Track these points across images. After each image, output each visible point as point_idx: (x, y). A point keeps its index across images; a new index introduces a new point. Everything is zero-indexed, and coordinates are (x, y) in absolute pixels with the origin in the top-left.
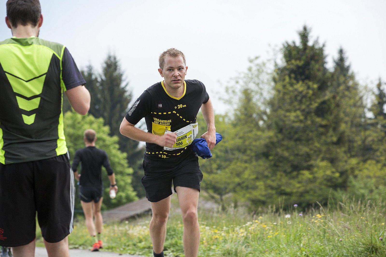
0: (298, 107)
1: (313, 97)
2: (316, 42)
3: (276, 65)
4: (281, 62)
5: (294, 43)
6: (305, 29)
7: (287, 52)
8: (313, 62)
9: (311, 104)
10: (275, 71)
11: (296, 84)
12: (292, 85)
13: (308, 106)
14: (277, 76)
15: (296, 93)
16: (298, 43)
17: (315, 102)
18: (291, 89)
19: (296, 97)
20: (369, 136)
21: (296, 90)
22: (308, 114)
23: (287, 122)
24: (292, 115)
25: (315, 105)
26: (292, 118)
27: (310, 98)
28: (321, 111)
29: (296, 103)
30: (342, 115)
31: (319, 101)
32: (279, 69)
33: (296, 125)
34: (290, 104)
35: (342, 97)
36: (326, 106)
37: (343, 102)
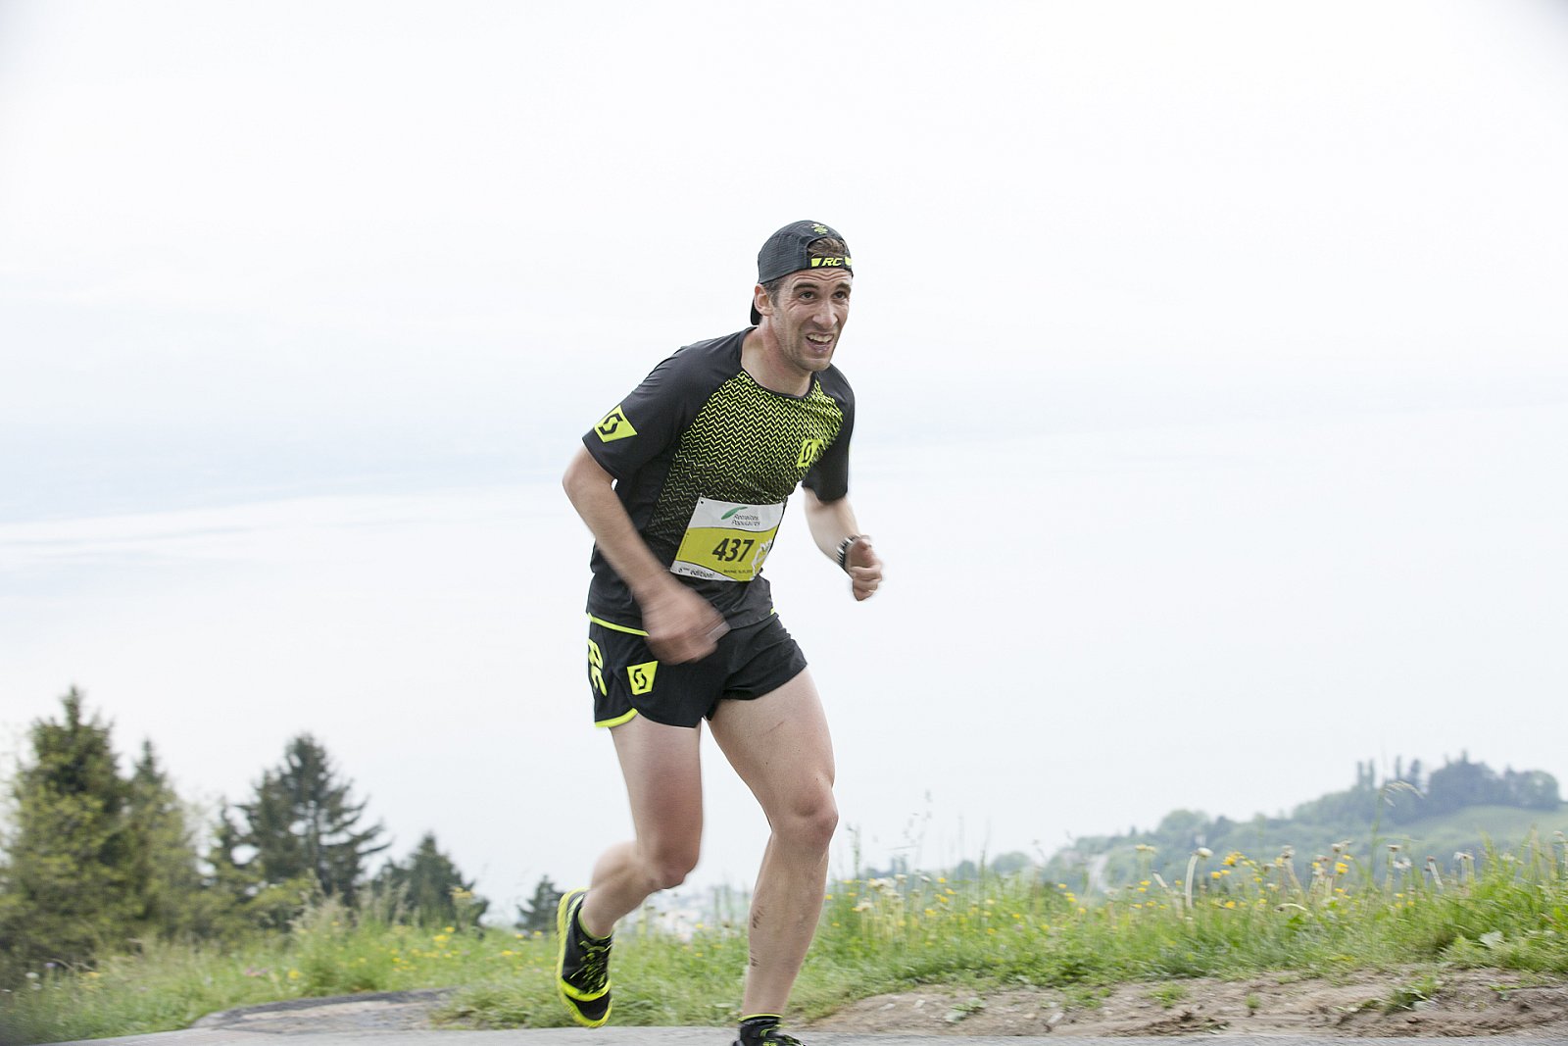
0: (64, 847)
1: (95, 826)
2: (96, 718)
3: (20, 764)
4: (29, 758)
5: (52, 719)
6: (74, 692)
7: (40, 739)
8: (91, 758)
9: (89, 841)
10: (18, 776)
11: (59, 801)
12: (51, 802)
13: (85, 844)
14: (21, 787)
15: (60, 819)
16: (61, 719)
17: (99, 836)
18: (49, 810)
19: (60, 825)
20: (208, 902)
21: (60, 812)
22: (84, 860)
23: (45, 878)
24: (55, 864)
25: (98, 842)
26: (55, 869)
27: (87, 827)
28: (110, 854)
29: (61, 839)
30: (151, 863)
31: (107, 834)
32: (25, 773)
33: (62, 882)
34: (50, 841)
35: (150, 827)
36: (118, 844)
37: (153, 835)
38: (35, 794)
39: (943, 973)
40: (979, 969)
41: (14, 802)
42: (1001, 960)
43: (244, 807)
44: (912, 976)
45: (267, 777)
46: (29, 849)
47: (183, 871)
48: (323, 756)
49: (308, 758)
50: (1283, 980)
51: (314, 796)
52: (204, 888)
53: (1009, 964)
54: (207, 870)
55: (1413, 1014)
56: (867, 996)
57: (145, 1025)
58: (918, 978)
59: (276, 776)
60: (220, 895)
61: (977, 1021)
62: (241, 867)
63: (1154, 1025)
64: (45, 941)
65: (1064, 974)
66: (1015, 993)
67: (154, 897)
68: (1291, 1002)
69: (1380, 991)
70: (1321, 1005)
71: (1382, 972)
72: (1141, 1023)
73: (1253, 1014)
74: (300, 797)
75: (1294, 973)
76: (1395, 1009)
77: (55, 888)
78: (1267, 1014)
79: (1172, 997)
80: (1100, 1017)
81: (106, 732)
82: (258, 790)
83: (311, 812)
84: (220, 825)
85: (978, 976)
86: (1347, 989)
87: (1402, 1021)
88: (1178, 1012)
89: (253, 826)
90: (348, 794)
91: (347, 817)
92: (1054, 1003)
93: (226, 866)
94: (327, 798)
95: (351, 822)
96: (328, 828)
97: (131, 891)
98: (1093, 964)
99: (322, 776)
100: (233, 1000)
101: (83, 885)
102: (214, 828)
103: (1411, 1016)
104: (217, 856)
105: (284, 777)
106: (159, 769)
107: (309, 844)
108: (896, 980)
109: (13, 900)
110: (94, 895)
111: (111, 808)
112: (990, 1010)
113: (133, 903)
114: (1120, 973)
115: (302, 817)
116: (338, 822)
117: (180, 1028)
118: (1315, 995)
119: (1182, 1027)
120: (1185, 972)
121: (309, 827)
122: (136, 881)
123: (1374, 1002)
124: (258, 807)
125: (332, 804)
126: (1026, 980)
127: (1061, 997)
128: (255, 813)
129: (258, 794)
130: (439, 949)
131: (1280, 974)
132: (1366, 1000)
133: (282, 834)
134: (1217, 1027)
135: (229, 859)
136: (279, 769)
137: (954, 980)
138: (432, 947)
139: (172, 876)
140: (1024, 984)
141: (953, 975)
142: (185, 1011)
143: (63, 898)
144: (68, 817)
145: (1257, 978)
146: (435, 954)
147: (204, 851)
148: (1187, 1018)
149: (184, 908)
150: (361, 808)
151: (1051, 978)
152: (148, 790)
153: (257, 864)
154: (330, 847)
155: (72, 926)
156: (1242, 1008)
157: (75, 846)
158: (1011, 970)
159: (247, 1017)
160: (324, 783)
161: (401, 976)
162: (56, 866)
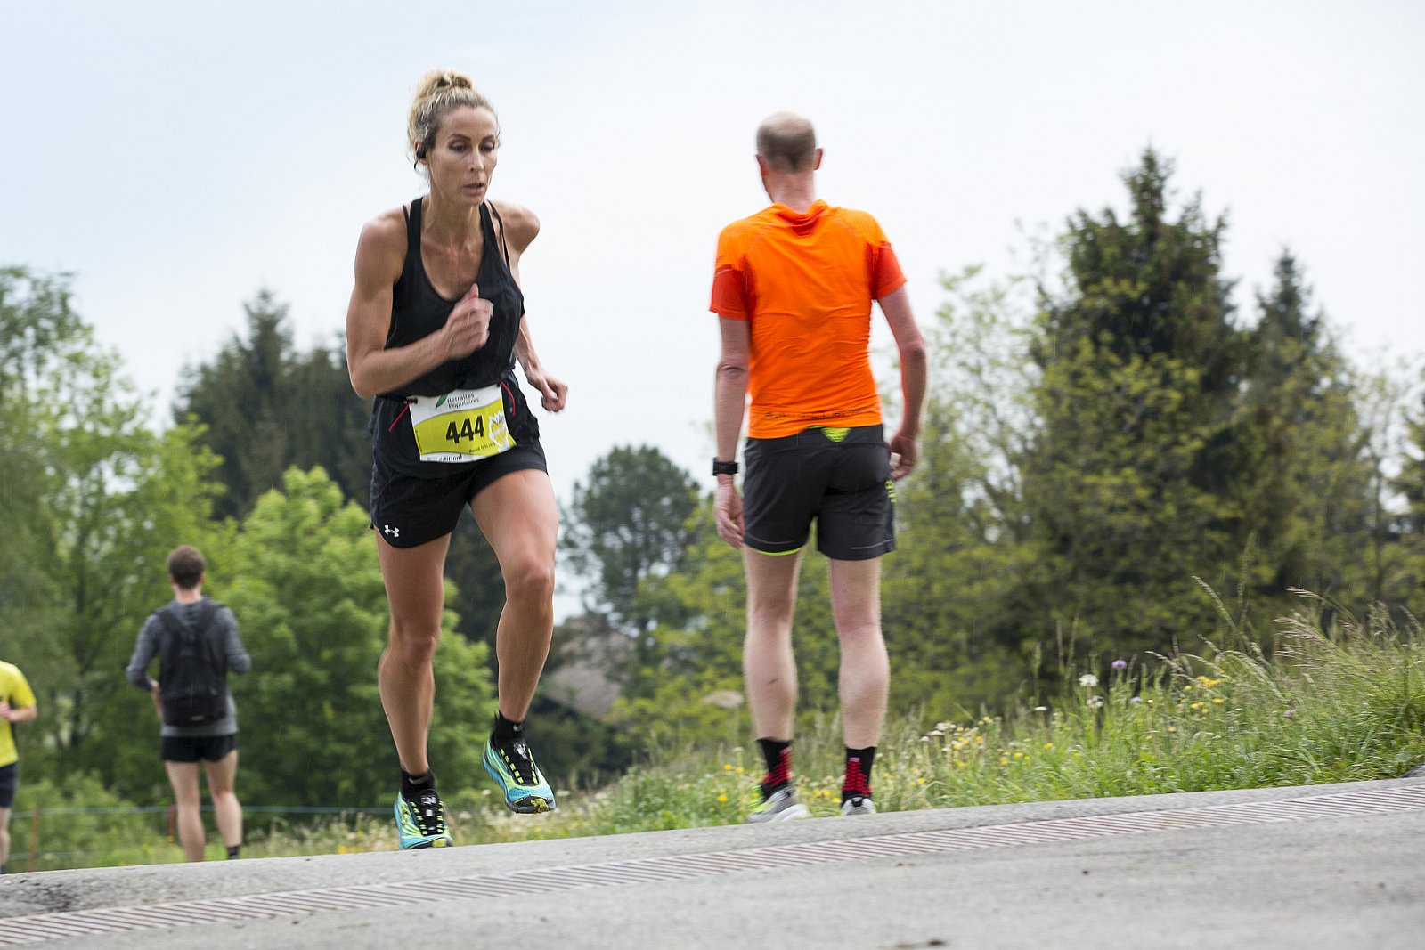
0: (1126, 454)
1: (1183, 417)
2: (1192, 211)
3: (1044, 298)
4: (1063, 288)
5: (1109, 213)
6: (1150, 162)
7: (1082, 249)
8: (1181, 287)
9: (1176, 443)
10: (1039, 320)
11: (1118, 367)
12: (1103, 370)
13: (1167, 448)
14: (1045, 340)
15: (1119, 401)
16: (1125, 214)
21: (1119, 388)
22: (1164, 479)
23: (1088, 511)
24: (1108, 484)
25: (1190, 446)
26: (1107, 495)
27: (1172, 419)
28: (1213, 468)
29: (1119, 440)
30: (1292, 487)
31: (1205, 431)
32: (1053, 314)
33: (1121, 521)
34: (1099, 444)
35: (1291, 419)
36: (1229, 449)
37: (1296, 434)
38: (1076, 352)
41: (1033, 369)
46: (1059, 457)
47: (1352, 504)
52: (1393, 537)
67: (1296, 550)
77: (1107, 532)
81: (1211, 238)
97: (1251, 540)
101: (1159, 528)
102: (1409, 419)
104: (1413, 477)
106: (1308, 311)
109: (1027, 553)
110: (1181, 545)
111: (1216, 383)
113: (1256, 562)
122: (1262, 521)
139: (1330, 512)
143: (1122, 550)
144: (1137, 399)
149: (1352, 574)
152: (1287, 351)
155: (1137, 603)
162: (1110, 488)
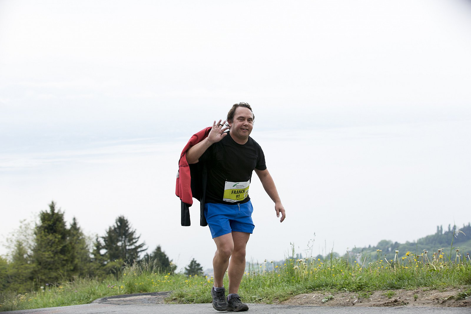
0: (49, 249)
1: (58, 243)
2: (59, 211)
3: (36, 224)
4: (39, 223)
5: (46, 211)
6: (53, 203)
7: (42, 217)
8: (58, 222)
9: (57, 247)
10: (36, 228)
11: (48, 235)
12: (46, 236)
13: (56, 248)
14: (36, 231)
15: (48, 241)
16: (49, 211)
17: (60, 246)
18: (45, 238)
19: (48, 243)
20: (92, 266)
21: (48, 239)
22: (56, 253)
23: (44, 258)
24: (47, 254)
25: (60, 248)
26: (46, 256)
27: (57, 244)
28: (63, 251)
29: (48, 247)
30: (76, 254)
31: (62, 245)
32: (38, 227)
33: (49, 260)
34: (45, 248)
35: (75, 243)
36: (66, 248)
37: (76, 246)
38: (41, 233)
39: (321, 287)
40: (332, 286)
41: (35, 236)
42: (338, 284)
43: (103, 237)
44: (312, 288)
45: (110, 228)
46: (39, 250)
47: (85, 256)
48: (127, 222)
49: (122, 223)
50: (425, 290)
51: (124, 234)
52: (92, 262)
53: (340, 284)
54: (92, 256)
55: (465, 300)
56: (298, 294)
57: (77, 302)
58: (313, 289)
59: (113, 228)
60: (96, 264)
61: (332, 302)
62: (102, 255)
63: (385, 303)
64: (43, 277)
65: (358, 288)
66: (342, 293)
67: (76, 264)
68: (428, 296)
69: (454, 293)
70: (437, 297)
71: (454, 288)
72: (382, 303)
73: (416, 300)
74: (120, 235)
75: (428, 288)
76: (459, 299)
77: (47, 262)
78: (420, 300)
79: (391, 295)
80: (369, 301)
81: (62, 215)
82: (107, 232)
83: (123, 239)
84: (96, 243)
85: (331, 288)
86: (444, 293)
87: (461, 303)
88: (393, 299)
89: (105, 243)
90: (135, 234)
91: (134, 241)
92: (355, 297)
93: (98, 255)
94: (128, 235)
95: (136, 242)
96: (129, 244)
97: (69, 263)
98: (366, 285)
99: (127, 228)
100: (104, 295)
101: (55, 261)
102: (94, 244)
103: (464, 301)
104: (95, 252)
105: (115, 229)
106: (78, 226)
107: (123, 249)
108: (306, 290)
109: (34, 265)
110: (58, 264)
111: (64, 238)
112: (335, 299)
113: (70, 266)
114: (374, 288)
115: (121, 241)
116: (131, 242)
117: (88, 303)
118: (435, 294)
119: (394, 304)
120: (395, 287)
121: (122, 244)
122: (71, 260)
123: (453, 297)
124: (107, 237)
125: (130, 237)
126: (346, 290)
127: (357, 295)
128: (106, 239)
129: (107, 234)
130: (165, 280)
131: (424, 288)
132: (450, 296)
133: (115, 246)
134: (405, 304)
135: (99, 253)
136: (114, 226)
137: (324, 289)
138: (164, 279)
139: (82, 258)
140: (346, 291)
141: (324, 288)
142: (90, 298)
143: (49, 265)
144: (51, 240)
145: (417, 289)
146: (165, 281)
147: (91, 251)
148: (396, 301)
149: (85, 268)
150: (138, 238)
151: (353, 289)
152: (75, 233)
153: (107, 254)
154: (129, 249)
155: (52, 273)
156: (412, 298)
157: (53, 249)
158: (341, 286)
159: (108, 300)
160: (128, 230)
161: (155, 288)
162: (47, 255)
